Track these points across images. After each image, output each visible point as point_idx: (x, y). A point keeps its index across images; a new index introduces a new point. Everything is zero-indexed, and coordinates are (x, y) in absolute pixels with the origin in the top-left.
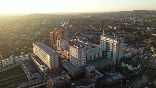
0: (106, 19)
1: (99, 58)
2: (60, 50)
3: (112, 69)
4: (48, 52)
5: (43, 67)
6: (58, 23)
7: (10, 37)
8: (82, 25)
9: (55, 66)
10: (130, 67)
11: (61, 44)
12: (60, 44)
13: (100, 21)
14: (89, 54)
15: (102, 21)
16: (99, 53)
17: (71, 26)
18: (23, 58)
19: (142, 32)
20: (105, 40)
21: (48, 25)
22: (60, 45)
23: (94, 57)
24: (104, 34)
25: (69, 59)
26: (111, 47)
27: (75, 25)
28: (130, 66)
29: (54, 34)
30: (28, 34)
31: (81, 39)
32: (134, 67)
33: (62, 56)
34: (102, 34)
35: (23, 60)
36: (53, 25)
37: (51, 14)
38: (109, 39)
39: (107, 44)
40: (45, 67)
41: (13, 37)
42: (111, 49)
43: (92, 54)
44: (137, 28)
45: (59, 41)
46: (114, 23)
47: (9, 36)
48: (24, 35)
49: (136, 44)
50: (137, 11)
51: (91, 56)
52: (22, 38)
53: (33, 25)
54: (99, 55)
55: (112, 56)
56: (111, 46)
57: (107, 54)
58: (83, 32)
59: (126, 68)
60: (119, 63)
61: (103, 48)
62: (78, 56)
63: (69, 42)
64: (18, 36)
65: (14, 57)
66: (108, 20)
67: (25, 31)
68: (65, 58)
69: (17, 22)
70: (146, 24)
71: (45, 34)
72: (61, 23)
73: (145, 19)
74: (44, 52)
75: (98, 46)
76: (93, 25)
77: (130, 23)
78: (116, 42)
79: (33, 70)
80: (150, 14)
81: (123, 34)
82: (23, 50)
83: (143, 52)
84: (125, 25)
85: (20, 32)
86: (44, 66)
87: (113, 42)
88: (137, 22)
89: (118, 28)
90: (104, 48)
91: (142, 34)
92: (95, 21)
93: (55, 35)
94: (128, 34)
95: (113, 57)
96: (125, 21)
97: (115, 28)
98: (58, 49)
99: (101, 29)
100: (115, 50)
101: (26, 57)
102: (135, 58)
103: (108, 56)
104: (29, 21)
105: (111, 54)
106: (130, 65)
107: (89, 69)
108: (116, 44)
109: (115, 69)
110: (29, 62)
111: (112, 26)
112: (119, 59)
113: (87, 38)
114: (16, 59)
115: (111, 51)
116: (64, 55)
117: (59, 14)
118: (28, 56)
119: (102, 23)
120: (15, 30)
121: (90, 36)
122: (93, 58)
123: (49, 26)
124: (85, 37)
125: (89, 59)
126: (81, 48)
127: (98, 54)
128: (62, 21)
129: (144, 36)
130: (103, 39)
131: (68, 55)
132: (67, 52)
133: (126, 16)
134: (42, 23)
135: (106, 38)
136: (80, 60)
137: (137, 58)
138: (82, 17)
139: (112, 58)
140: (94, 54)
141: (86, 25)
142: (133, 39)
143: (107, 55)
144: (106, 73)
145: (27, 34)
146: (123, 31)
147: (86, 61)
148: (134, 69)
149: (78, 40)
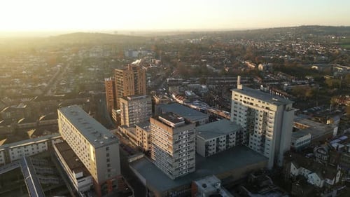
0: (238, 45)
1: (229, 150)
2: (128, 124)
3: (264, 183)
4: (92, 136)
5: (77, 179)
6: (127, 54)
7: (11, 88)
8: (184, 59)
9: (109, 176)
10: (314, 179)
11: (129, 110)
12: (127, 109)
13: (224, 50)
14: (204, 140)
15: (230, 51)
16: (228, 136)
17: (157, 61)
18: (30, 148)
19: (327, 77)
20: (245, 102)
21: (104, 59)
22: (127, 112)
23: (215, 147)
24: (240, 87)
25: (149, 151)
26: (261, 122)
27: (167, 60)
28: (314, 175)
29: (114, 83)
30: (54, 81)
31: (182, 95)
32: (324, 176)
33: (133, 141)
34: (236, 87)
35: (30, 152)
36: (115, 59)
37: (113, 34)
38: (255, 99)
39: (251, 112)
40: (84, 177)
41: (18, 88)
42: (261, 127)
43: (212, 140)
44: (313, 67)
45: (126, 102)
46: (258, 56)
47: (7, 86)
48: (45, 84)
49: (317, 108)
50: (308, 26)
51: (207, 146)
52: (39, 92)
53: (70, 58)
54: (228, 142)
55: (262, 146)
56: (262, 118)
57: (248, 138)
58: (186, 75)
59: (303, 180)
60: (280, 164)
61: (238, 123)
62: (174, 149)
63: (151, 105)
64: (30, 86)
65: (7, 145)
66: (244, 48)
67: (49, 73)
68: (140, 150)
69: (33, 51)
70: (332, 58)
71: (94, 82)
72: (135, 54)
73: (327, 45)
74: (82, 136)
75: (223, 113)
76: (208, 59)
77: (293, 54)
78: (274, 108)
79: (53, 182)
80: (336, 35)
81: (282, 80)
82: (34, 123)
83: (339, 132)
84: (282, 60)
85: (37, 76)
86: (81, 174)
87: (267, 108)
88: (310, 52)
89: (268, 67)
90: (242, 122)
91: (327, 82)
92: (213, 51)
93: (116, 85)
94: (293, 81)
95: (266, 146)
96: (283, 50)
97: (261, 66)
98: (123, 123)
99: (227, 70)
100: (272, 129)
101: (37, 144)
102: (322, 149)
103: (253, 145)
104: (61, 49)
105: (259, 140)
106: (313, 171)
107: (204, 186)
108: (274, 113)
109: (272, 182)
110: (46, 158)
111: (253, 62)
112: (282, 153)
113: (196, 91)
114: (10, 151)
115: (259, 130)
116: (138, 139)
117: (130, 34)
118: (44, 142)
119: (230, 55)
120: (24, 72)
121: (204, 87)
122: (213, 151)
123: (105, 62)
124: (190, 89)
125: (203, 154)
126: (180, 126)
127: (225, 139)
128: (136, 50)
129: (332, 87)
130: (239, 98)
131: (146, 140)
132: (145, 132)
133: (283, 38)
134: (91, 55)
135: (247, 97)
136: (178, 160)
137: (329, 150)
138: (182, 42)
139: (263, 151)
140: (215, 139)
141: (194, 59)
142: (307, 94)
143: (250, 141)
144: (250, 194)
145: (51, 81)
146: (280, 75)
147: (194, 161)
148: (325, 183)
149: (174, 96)
